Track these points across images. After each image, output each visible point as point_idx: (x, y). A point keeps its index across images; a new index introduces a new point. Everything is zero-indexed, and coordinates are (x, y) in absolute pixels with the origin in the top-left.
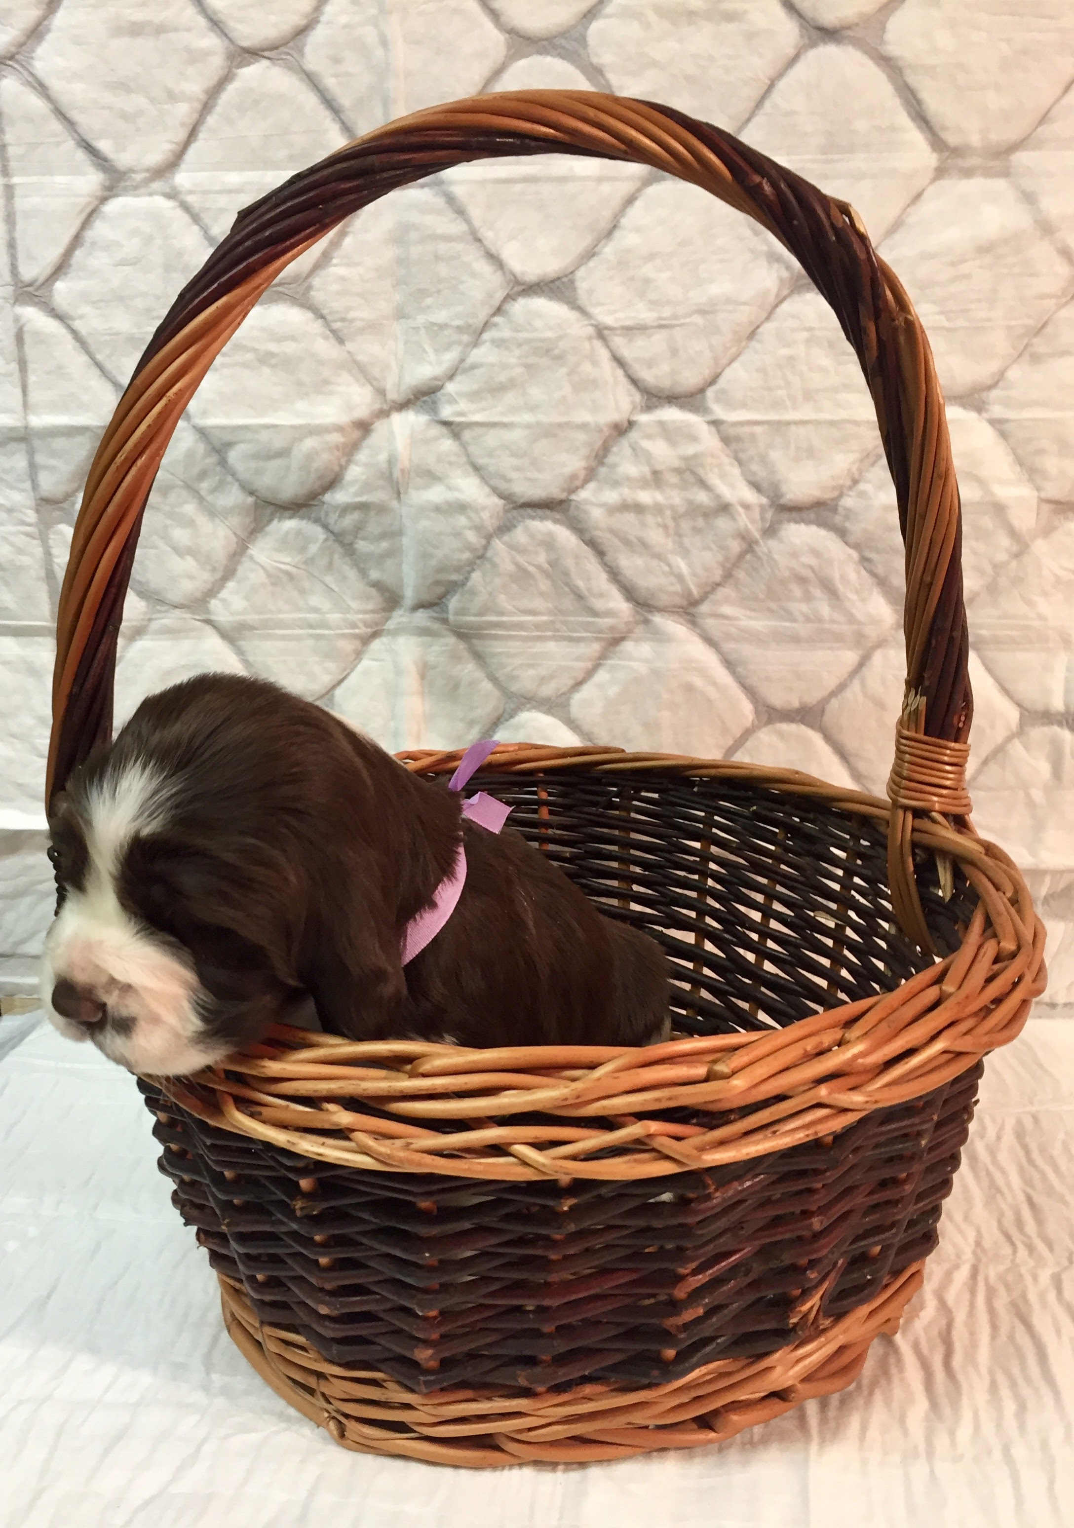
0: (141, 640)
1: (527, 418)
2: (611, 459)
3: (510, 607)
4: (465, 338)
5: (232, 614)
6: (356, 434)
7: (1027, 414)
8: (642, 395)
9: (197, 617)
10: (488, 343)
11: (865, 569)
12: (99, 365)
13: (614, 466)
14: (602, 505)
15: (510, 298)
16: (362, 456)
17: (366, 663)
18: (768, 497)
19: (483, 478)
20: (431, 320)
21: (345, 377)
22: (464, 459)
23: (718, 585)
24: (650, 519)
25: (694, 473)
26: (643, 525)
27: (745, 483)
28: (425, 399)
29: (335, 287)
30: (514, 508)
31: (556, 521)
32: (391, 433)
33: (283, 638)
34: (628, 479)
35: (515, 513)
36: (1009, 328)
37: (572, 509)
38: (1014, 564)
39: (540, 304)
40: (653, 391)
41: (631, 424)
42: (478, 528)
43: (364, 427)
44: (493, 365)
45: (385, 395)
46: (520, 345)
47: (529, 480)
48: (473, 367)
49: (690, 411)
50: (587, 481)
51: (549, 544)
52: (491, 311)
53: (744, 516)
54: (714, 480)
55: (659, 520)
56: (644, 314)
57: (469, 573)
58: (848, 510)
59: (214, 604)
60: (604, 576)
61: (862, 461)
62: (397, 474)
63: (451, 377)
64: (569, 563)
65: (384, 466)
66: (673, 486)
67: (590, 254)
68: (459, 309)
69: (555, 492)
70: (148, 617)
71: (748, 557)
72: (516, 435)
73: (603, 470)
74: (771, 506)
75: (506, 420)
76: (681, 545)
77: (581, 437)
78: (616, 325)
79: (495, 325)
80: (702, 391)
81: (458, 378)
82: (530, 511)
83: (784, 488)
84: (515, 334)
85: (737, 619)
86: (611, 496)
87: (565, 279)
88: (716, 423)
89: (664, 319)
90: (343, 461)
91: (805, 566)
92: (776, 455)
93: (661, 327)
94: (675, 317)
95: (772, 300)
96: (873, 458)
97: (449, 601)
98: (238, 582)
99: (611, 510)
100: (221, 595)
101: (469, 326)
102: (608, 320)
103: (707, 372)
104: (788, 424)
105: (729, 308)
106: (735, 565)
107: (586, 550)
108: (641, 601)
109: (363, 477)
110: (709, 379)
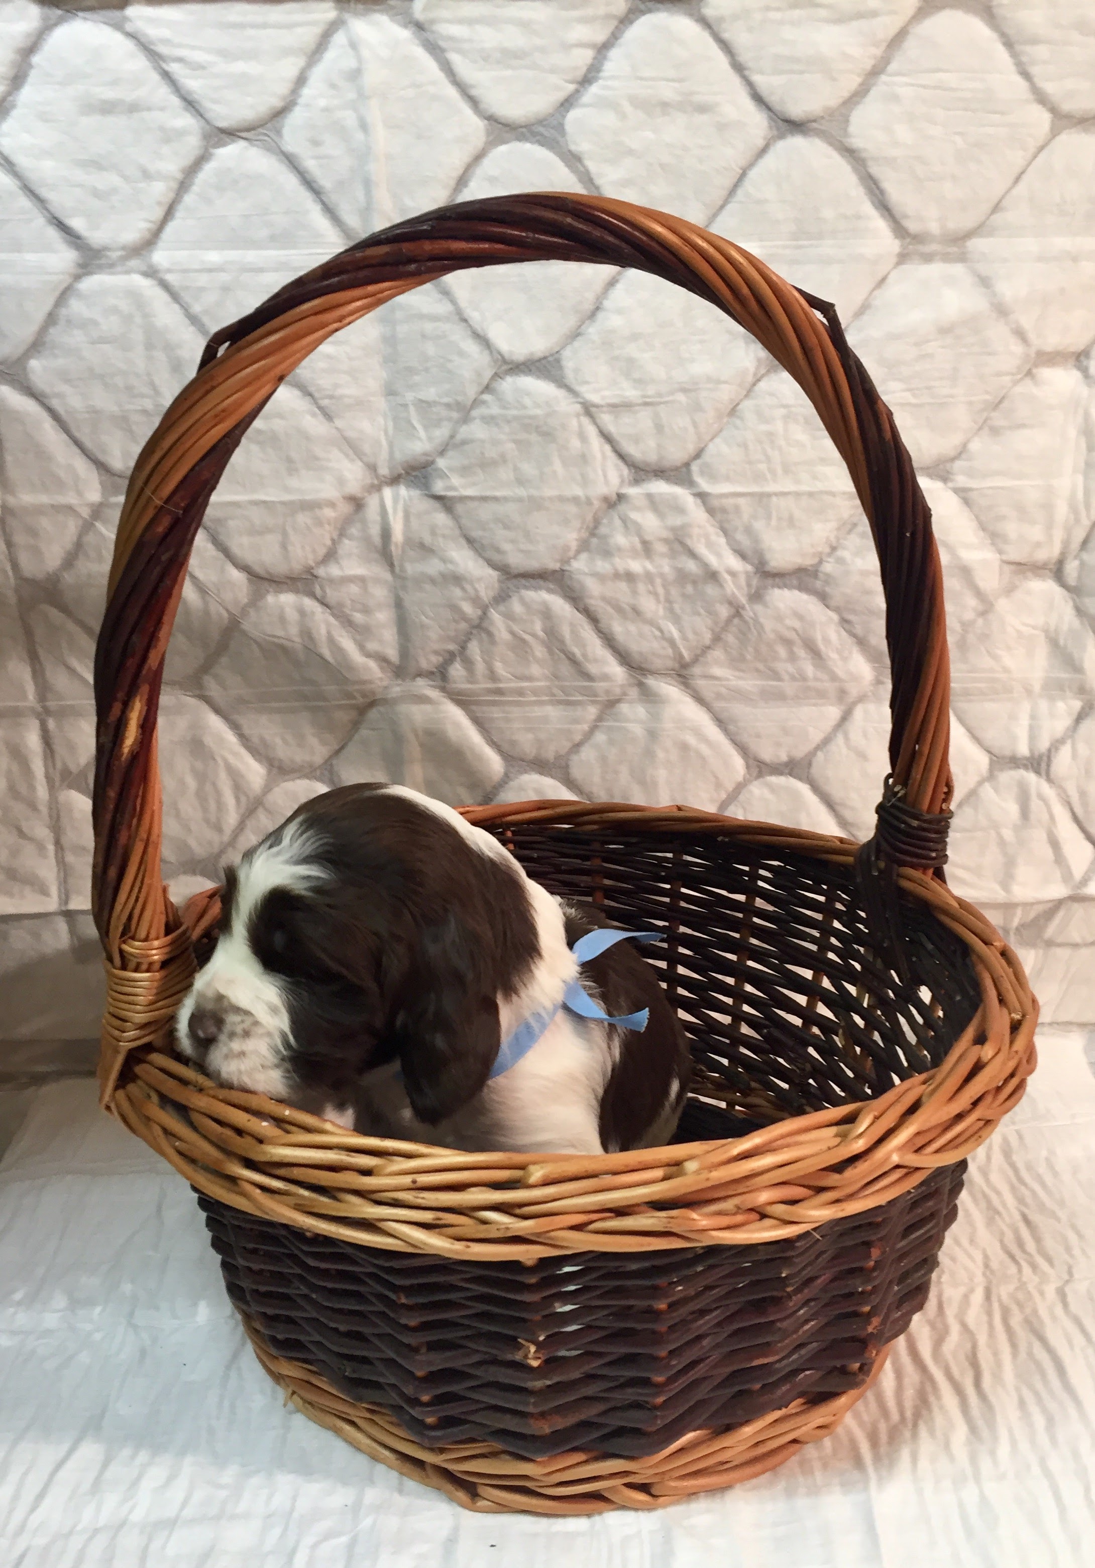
1: (519, 492)
2: (603, 530)
3: (504, 673)
4: (455, 415)
5: (227, 689)
6: (349, 509)
7: (988, 483)
8: (630, 470)
9: (189, 693)
10: (477, 421)
11: (844, 628)
12: (78, 444)
13: (605, 537)
14: (595, 575)
15: (496, 376)
16: (355, 531)
17: (364, 732)
18: (752, 564)
19: (477, 550)
20: (420, 397)
21: (335, 453)
22: (457, 532)
25: (682, 544)
26: (635, 592)
27: (731, 551)
28: (417, 474)
29: (321, 365)
30: (509, 579)
31: (549, 591)
32: (383, 505)
33: (279, 711)
34: (620, 549)
35: (510, 583)
36: (970, 403)
37: (567, 579)
38: (981, 621)
39: (528, 382)
40: (641, 466)
41: (621, 497)
42: (474, 601)
43: (357, 502)
44: (484, 441)
45: (375, 470)
46: (509, 422)
47: (522, 551)
48: (464, 443)
49: (677, 484)
50: (579, 552)
51: (545, 613)
52: (480, 389)
53: (731, 583)
54: (701, 549)
55: (651, 587)
56: (631, 393)
57: (466, 642)
58: (827, 574)
59: (208, 680)
60: (598, 642)
61: (838, 529)
62: (392, 548)
63: (442, 453)
64: (565, 630)
65: (377, 540)
66: (663, 555)
67: (576, 335)
68: (447, 386)
69: (551, 563)
71: (736, 621)
72: (507, 509)
73: (595, 541)
74: (756, 573)
75: (498, 493)
76: (671, 610)
77: (573, 510)
78: (603, 403)
79: (484, 402)
80: (688, 465)
81: (450, 453)
82: (523, 581)
83: (768, 556)
84: (503, 412)
85: (728, 680)
86: (603, 566)
87: (550, 359)
88: (702, 496)
89: (649, 397)
90: (335, 537)
91: (789, 628)
92: (759, 525)
93: (646, 404)
94: (660, 395)
95: (750, 379)
96: (849, 526)
97: (446, 669)
98: (231, 657)
99: (604, 579)
100: (213, 671)
101: (458, 403)
102: (595, 398)
103: (692, 448)
104: (769, 495)
105: (710, 386)
106: (724, 629)
107: (580, 620)
108: (635, 665)
109: (357, 551)
110: (694, 455)
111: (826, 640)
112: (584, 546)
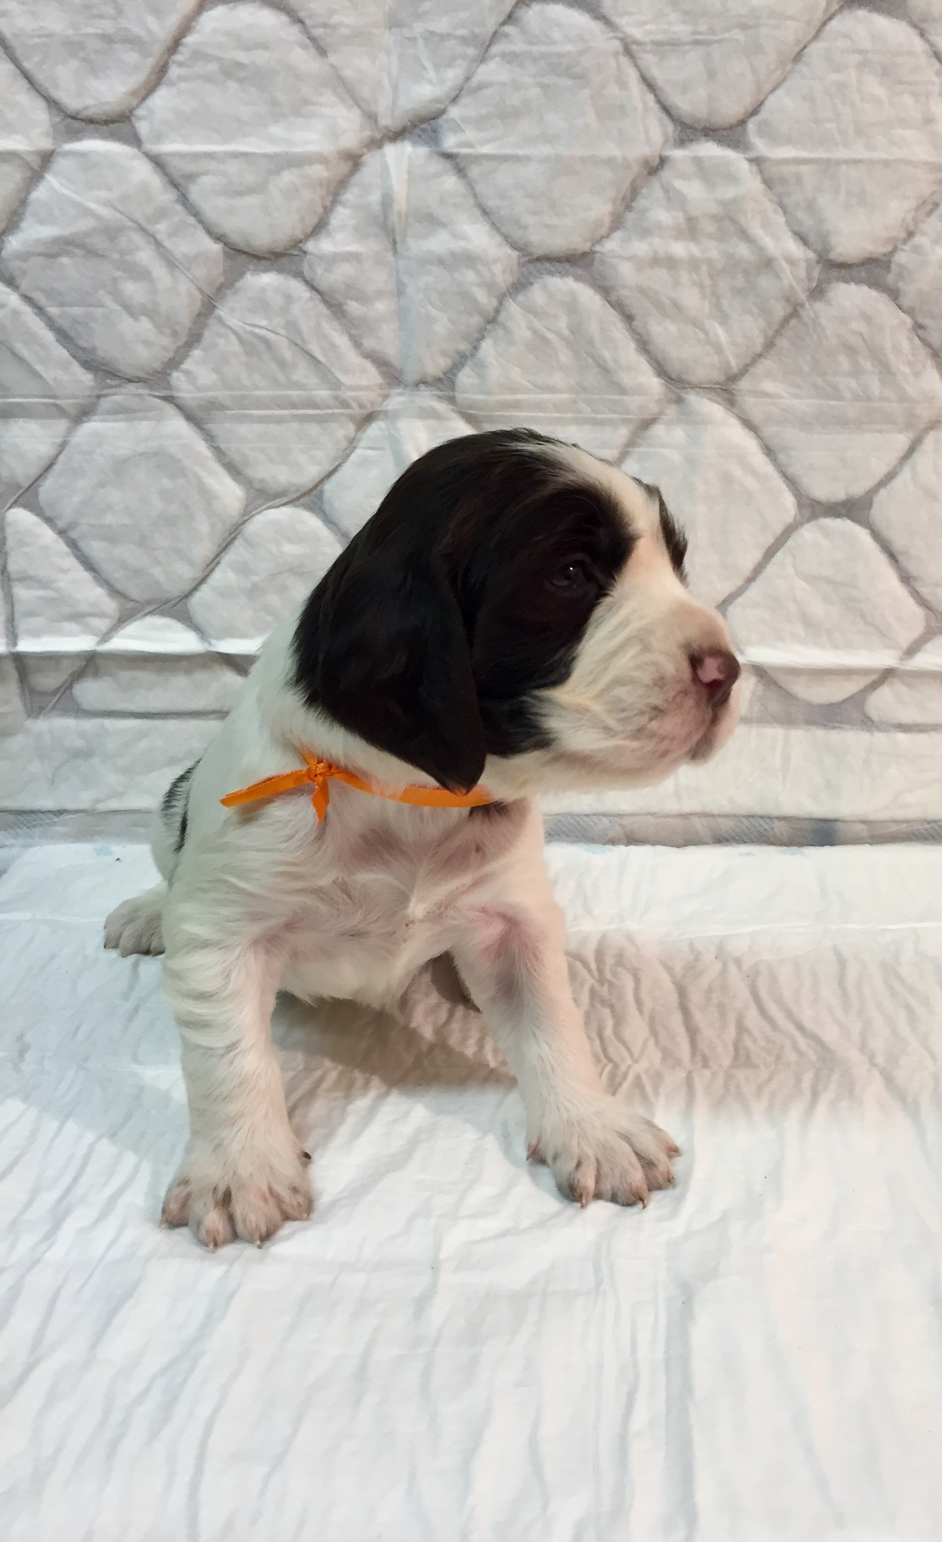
1: (545, 150)
2: (641, 203)
3: (526, 384)
4: (471, 51)
5: (199, 389)
6: (344, 167)
8: (675, 127)
9: (156, 394)
10: (498, 59)
11: (918, 336)
12: (26, 76)
13: (644, 211)
14: (630, 259)
16: (350, 196)
17: (360, 452)
18: (815, 251)
19: (493, 225)
20: (431, 29)
21: (328, 97)
22: (471, 201)
23: (760, 356)
24: (685, 277)
25: (733, 221)
26: (677, 283)
27: (790, 234)
28: (424, 126)
30: (530, 262)
31: (578, 278)
32: (385, 168)
33: (261, 420)
34: (660, 226)
35: (531, 267)
37: (597, 263)
40: (688, 122)
41: (663, 161)
42: (489, 286)
43: (353, 160)
44: (503, 84)
45: (376, 122)
46: (535, 60)
47: (547, 226)
48: (480, 87)
49: (729, 146)
50: (613, 230)
51: (572, 306)
52: (502, 18)
53: (788, 272)
54: (756, 230)
55: (695, 276)
56: (679, 29)
57: (479, 341)
58: (902, 267)
59: (177, 377)
60: (632, 345)
61: (917, 209)
62: (394, 218)
63: (455, 100)
64: (593, 328)
65: (377, 208)
66: (711, 237)
68: (463, 15)
69: (577, 242)
70: (96, 392)
71: (793, 322)
72: (531, 171)
73: (631, 216)
74: (818, 262)
75: (521, 152)
76: (717, 306)
77: (608, 175)
78: (645, 39)
79: (506, 36)
80: (743, 122)
81: (464, 100)
82: (547, 265)
83: (833, 240)
84: (528, 48)
85: (779, 397)
86: (641, 248)
88: (757, 162)
89: (700, 33)
90: (327, 203)
91: (855, 333)
92: (824, 201)
93: (697, 43)
95: (819, 15)
96: (931, 206)
97: (455, 375)
98: (204, 350)
99: (640, 264)
100: (184, 366)
101: (475, 37)
102: (636, 33)
103: (748, 101)
104: (838, 163)
105: (773, 22)
106: (778, 333)
107: (612, 316)
108: (673, 377)
109: (352, 222)
110: (750, 109)
111: (897, 349)
112: (617, 223)
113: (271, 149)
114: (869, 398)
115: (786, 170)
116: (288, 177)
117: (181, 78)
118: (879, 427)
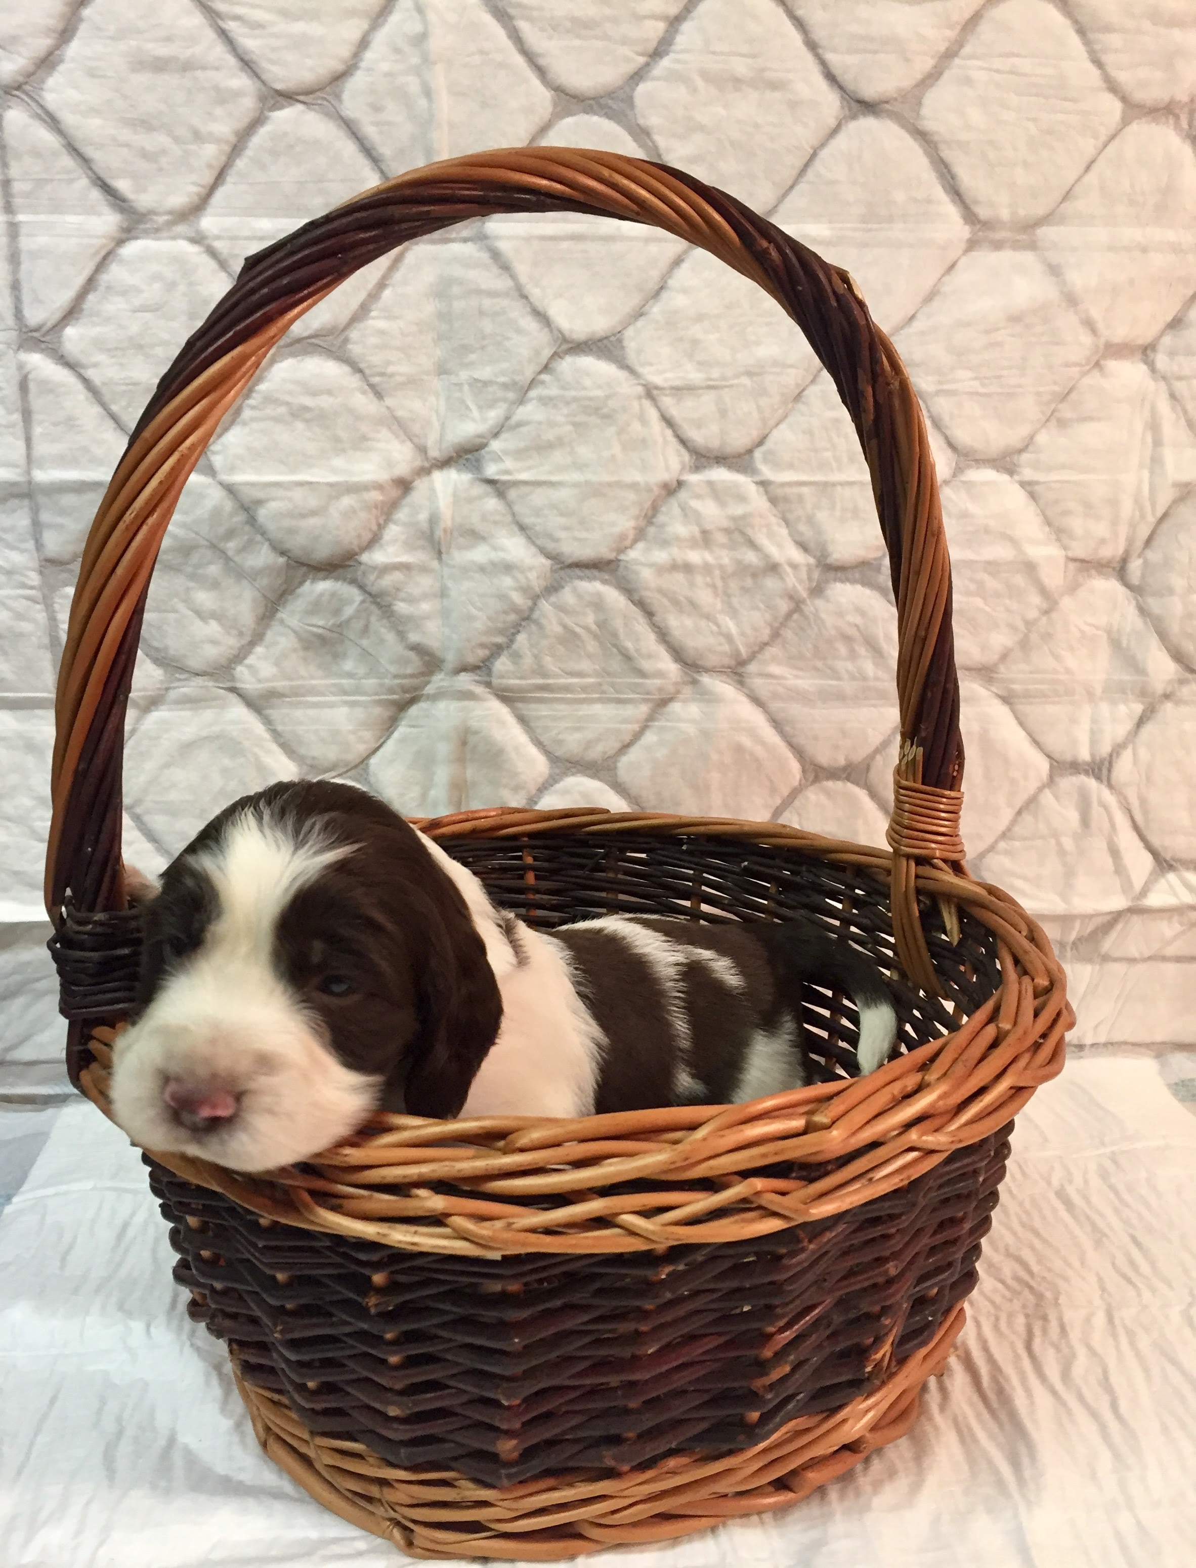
0: (157, 710)
1: (575, 476)
2: (661, 518)
3: (555, 669)
4: (511, 395)
5: (260, 681)
6: (396, 492)
7: (1055, 476)
8: (690, 456)
9: (220, 685)
10: (534, 402)
13: (663, 526)
14: (651, 565)
15: (556, 355)
16: (402, 515)
17: (402, 729)
18: (815, 557)
19: (529, 538)
20: (477, 378)
21: (384, 433)
22: (509, 518)
23: (766, 644)
24: (699, 579)
25: (743, 533)
26: (692, 585)
27: (792, 543)
28: (468, 456)
29: (373, 340)
30: (561, 569)
31: (604, 582)
32: (433, 490)
33: (315, 705)
34: (677, 538)
35: (562, 573)
36: (1038, 394)
37: (621, 569)
38: (1044, 620)
39: (588, 362)
40: (702, 451)
41: (680, 484)
42: (524, 590)
43: (404, 485)
44: (540, 423)
45: (426, 452)
46: (568, 403)
47: (576, 539)
48: (519, 425)
49: (738, 471)
50: (635, 541)
51: (598, 605)
52: (538, 368)
53: (791, 575)
54: (762, 539)
55: (708, 579)
56: (695, 376)
57: (514, 634)
59: (240, 671)
60: (652, 637)
62: (439, 533)
63: (496, 435)
64: (618, 624)
65: (425, 526)
66: (723, 546)
67: (638, 314)
68: (504, 365)
69: (606, 553)
70: (165, 686)
71: (796, 616)
72: (563, 494)
73: (652, 530)
74: (817, 566)
75: (554, 478)
76: (729, 604)
77: (631, 496)
78: (666, 385)
79: (542, 382)
80: (750, 452)
81: (504, 436)
82: (578, 572)
83: (831, 548)
85: (785, 678)
86: (661, 556)
87: (613, 339)
88: (764, 484)
89: (711, 380)
90: (382, 521)
91: (849, 624)
92: (822, 516)
93: (710, 387)
94: (724, 378)
97: (492, 663)
98: (267, 647)
99: (661, 570)
100: (247, 662)
101: (515, 383)
102: (658, 380)
103: (755, 434)
104: (834, 485)
105: (778, 370)
106: (783, 624)
107: (634, 611)
108: (689, 662)
109: (403, 537)
110: (757, 441)
112: (640, 535)
113: (333, 479)
114: (865, 678)
115: (788, 490)
116: (347, 501)
117: (253, 419)
118: (873, 702)
